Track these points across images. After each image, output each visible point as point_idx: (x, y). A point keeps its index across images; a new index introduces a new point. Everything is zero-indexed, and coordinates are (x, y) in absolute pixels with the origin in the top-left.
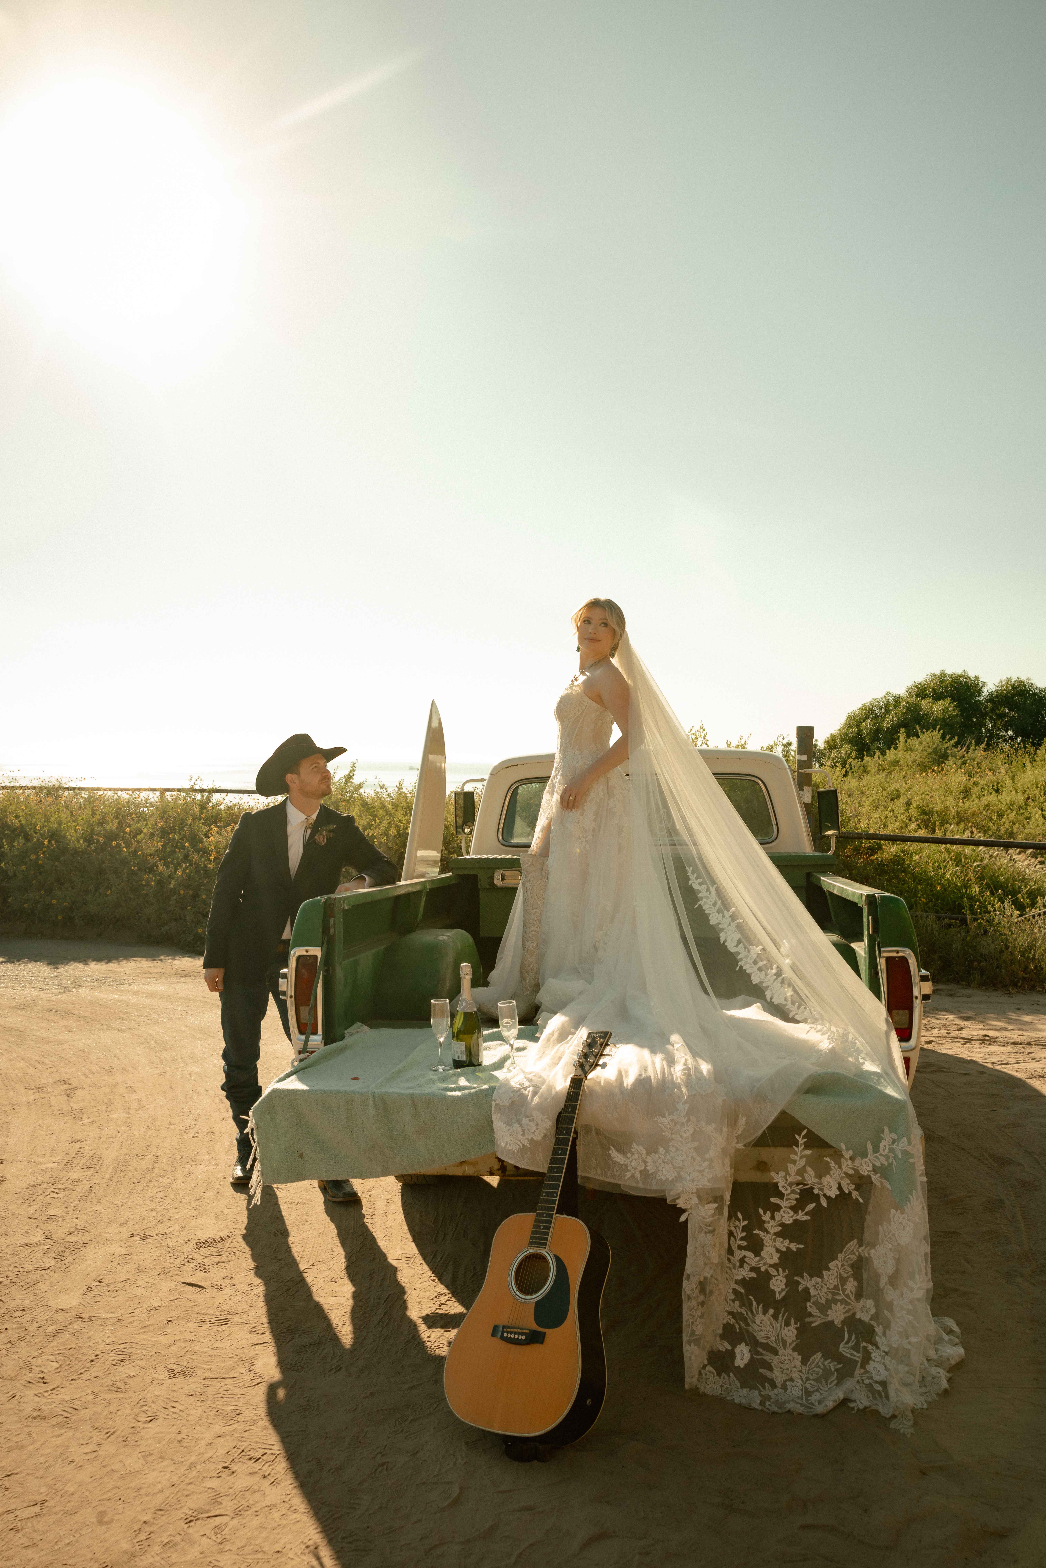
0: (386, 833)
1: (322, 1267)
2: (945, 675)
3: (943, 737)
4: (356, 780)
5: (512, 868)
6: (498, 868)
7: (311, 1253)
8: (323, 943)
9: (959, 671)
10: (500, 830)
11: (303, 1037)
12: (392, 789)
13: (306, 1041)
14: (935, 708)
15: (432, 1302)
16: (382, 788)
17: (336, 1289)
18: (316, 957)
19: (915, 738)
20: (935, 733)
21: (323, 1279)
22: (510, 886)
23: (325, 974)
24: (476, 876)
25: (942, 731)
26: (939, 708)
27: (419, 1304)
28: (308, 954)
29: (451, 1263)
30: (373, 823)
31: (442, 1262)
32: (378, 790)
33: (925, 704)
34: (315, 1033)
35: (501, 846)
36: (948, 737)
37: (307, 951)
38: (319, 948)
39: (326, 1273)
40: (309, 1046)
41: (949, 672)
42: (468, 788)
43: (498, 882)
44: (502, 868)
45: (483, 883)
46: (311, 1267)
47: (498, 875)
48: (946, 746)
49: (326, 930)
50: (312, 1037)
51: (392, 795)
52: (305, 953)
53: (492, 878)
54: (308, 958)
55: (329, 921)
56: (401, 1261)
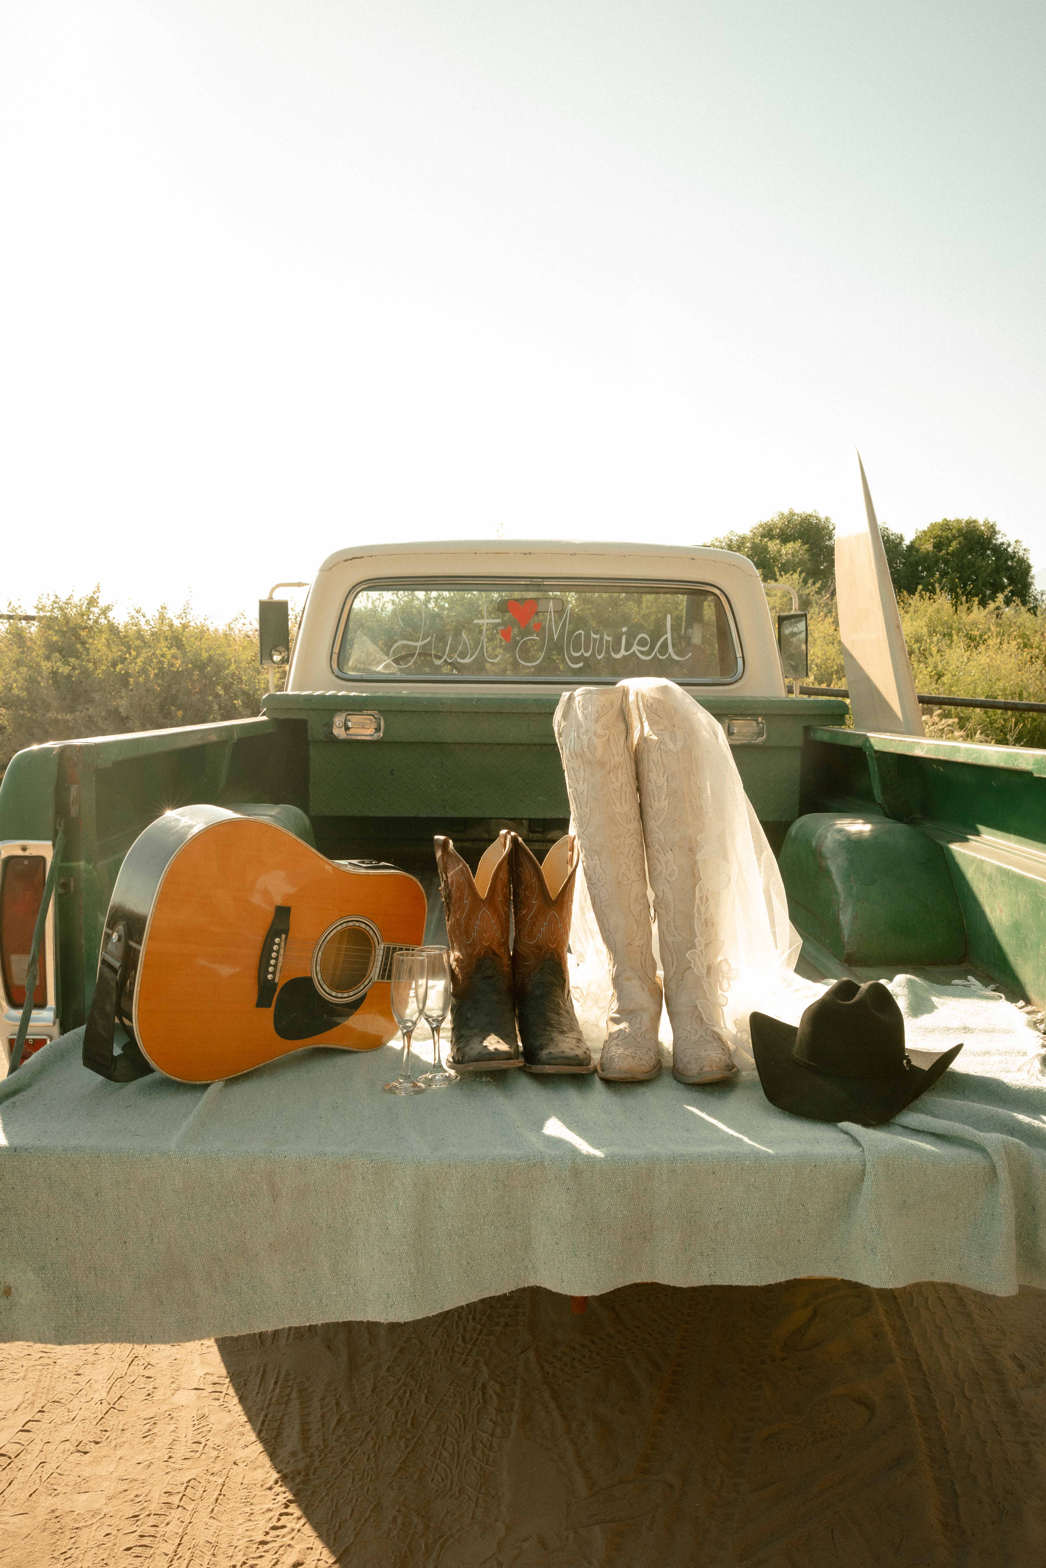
0: (144, 671)
1: (57, 1414)
2: (793, 515)
3: (805, 582)
4: (103, 603)
5: (361, 711)
6: (341, 710)
7: (39, 1381)
8: (56, 833)
9: (809, 511)
10: (335, 656)
11: (18, 1013)
12: (152, 613)
13: (26, 1019)
14: (783, 551)
15: (270, 1494)
16: (138, 612)
17: (86, 1472)
18: (42, 860)
19: (773, 581)
20: (796, 576)
21: (62, 1447)
22: (359, 738)
23: (61, 891)
24: (305, 722)
25: (804, 574)
26: (789, 550)
27: (247, 1502)
28: (27, 853)
29: (294, 1395)
30: (127, 656)
31: (277, 1391)
32: (134, 613)
33: (773, 546)
34: (42, 1005)
35: (337, 680)
36: (810, 581)
37: (24, 849)
38: (49, 843)
39: (66, 1432)
40: (29, 1030)
41: (798, 511)
42: (278, 596)
43: (339, 732)
44: (346, 711)
45: (315, 732)
46: (38, 1416)
47: (338, 720)
48: (807, 591)
49: (61, 809)
50: (35, 1013)
51: (152, 623)
52: (20, 853)
53: (330, 725)
54: (26, 862)
55: (68, 789)
56: (205, 1393)
